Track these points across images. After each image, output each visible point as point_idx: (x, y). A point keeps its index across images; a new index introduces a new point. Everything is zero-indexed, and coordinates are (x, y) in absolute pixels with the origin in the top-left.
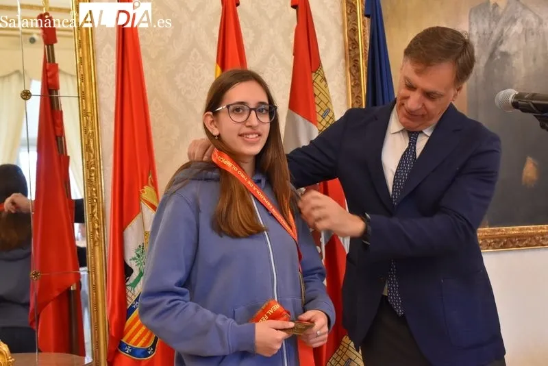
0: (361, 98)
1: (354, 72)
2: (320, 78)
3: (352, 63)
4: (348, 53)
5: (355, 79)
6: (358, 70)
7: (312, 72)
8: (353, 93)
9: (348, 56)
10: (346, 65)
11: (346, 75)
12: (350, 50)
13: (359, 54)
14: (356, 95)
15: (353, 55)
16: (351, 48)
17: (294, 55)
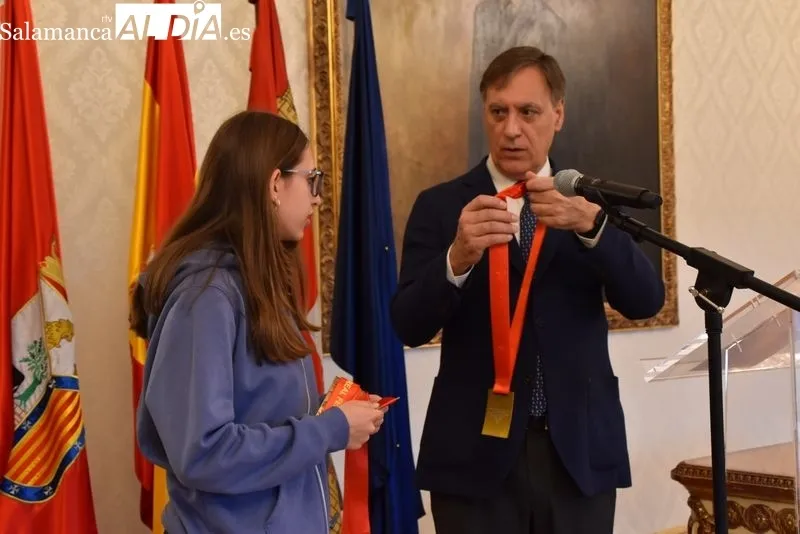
0: (330, 126)
1: (321, 88)
2: (287, 105)
3: (318, 77)
4: (313, 62)
5: (322, 100)
6: (327, 86)
7: (278, 97)
8: (318, 119)
9: (313, 66)
10: (309, 77)
11: (309, 93)
12: (316, 57)
13: (328, 65)
14: (322, 122)
15: (319, 64)
16: (317, 54)
17: (251, 70)
